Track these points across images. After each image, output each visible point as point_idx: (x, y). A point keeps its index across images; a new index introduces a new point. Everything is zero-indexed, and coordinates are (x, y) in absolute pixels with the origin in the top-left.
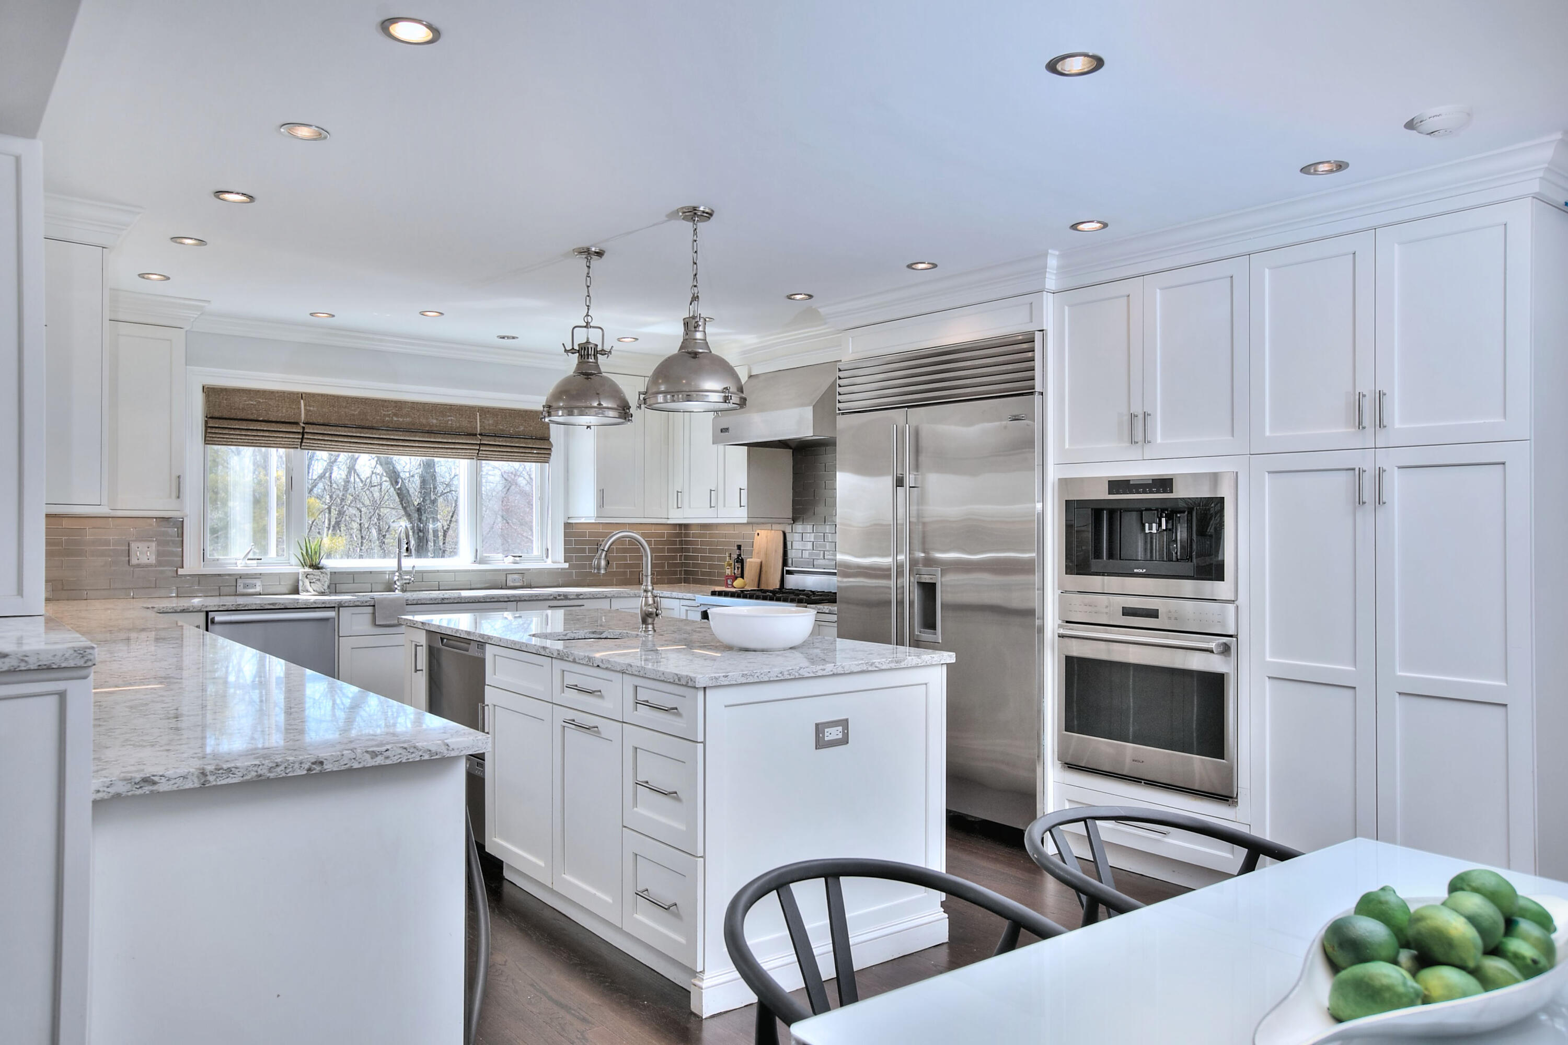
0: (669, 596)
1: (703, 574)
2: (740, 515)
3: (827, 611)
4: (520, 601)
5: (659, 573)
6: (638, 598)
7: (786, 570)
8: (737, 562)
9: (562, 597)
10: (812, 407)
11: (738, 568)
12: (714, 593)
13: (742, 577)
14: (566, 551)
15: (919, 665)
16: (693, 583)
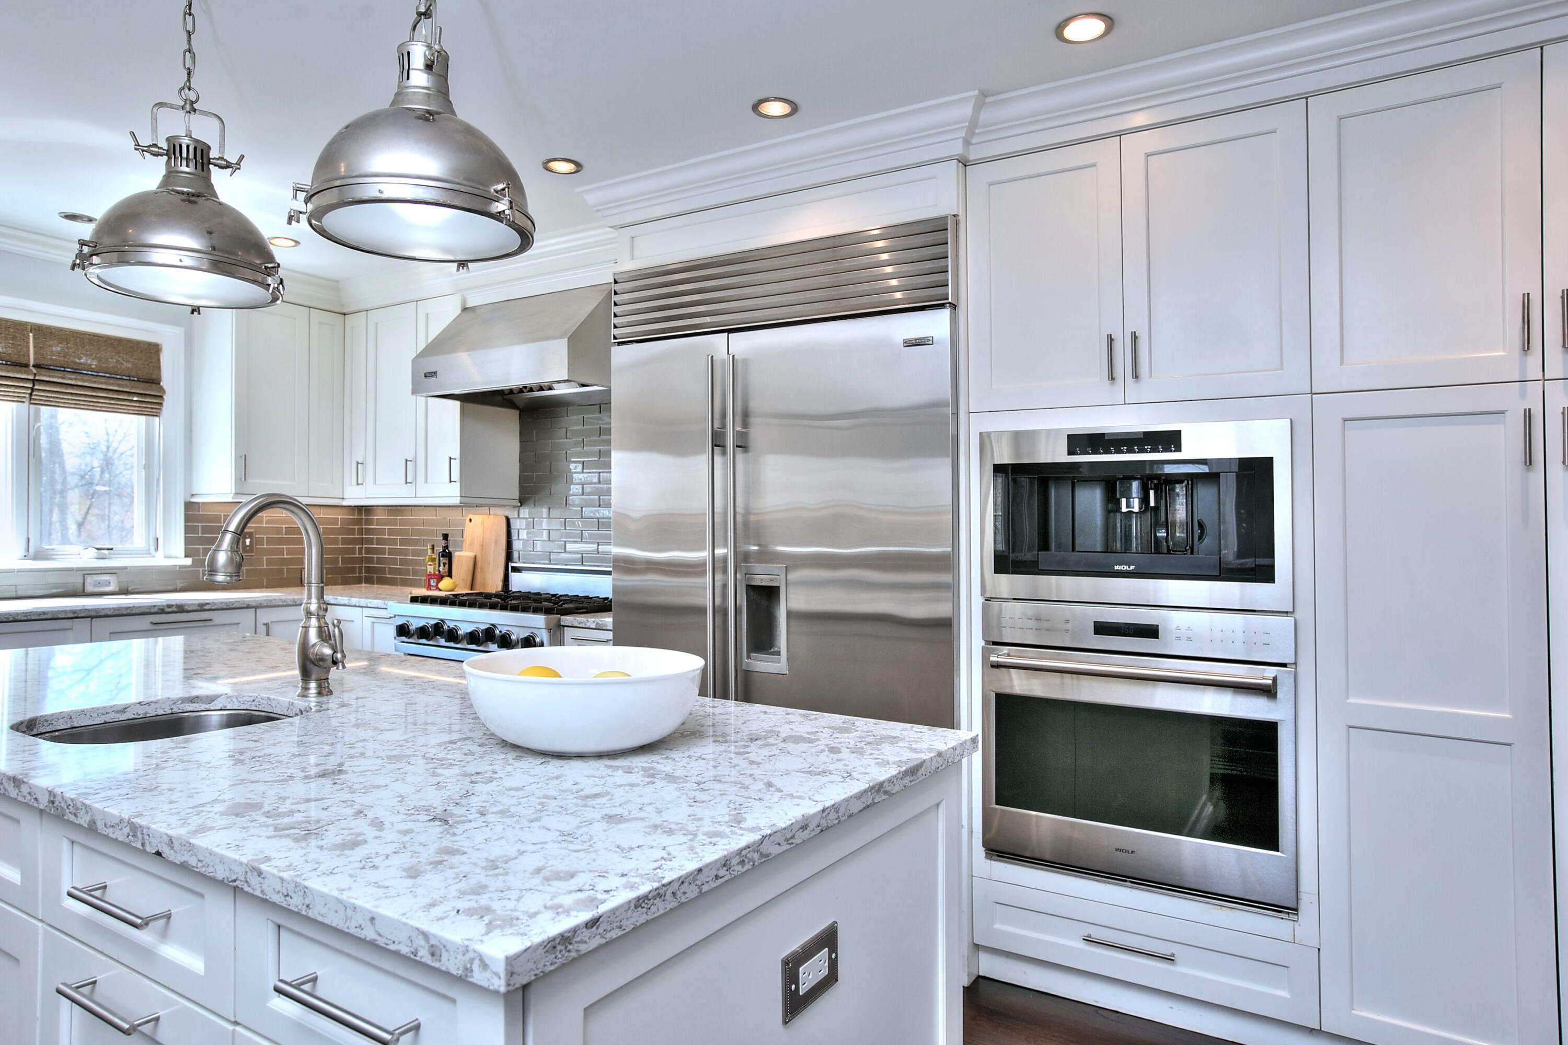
0: (346, 602)
1: (392, 571)
2: (451, 494)
3: (593, 626)
4: (96, 617)
5: (329, 571)
6: (299, 607)
7: (512, 567)
8: (443, 556)
9: (174, 609)
10: (566, 339)
11: (444, 564)
12: (414, 600)
13: (450, 575)
14: (188, 541)
16: (377, 584)
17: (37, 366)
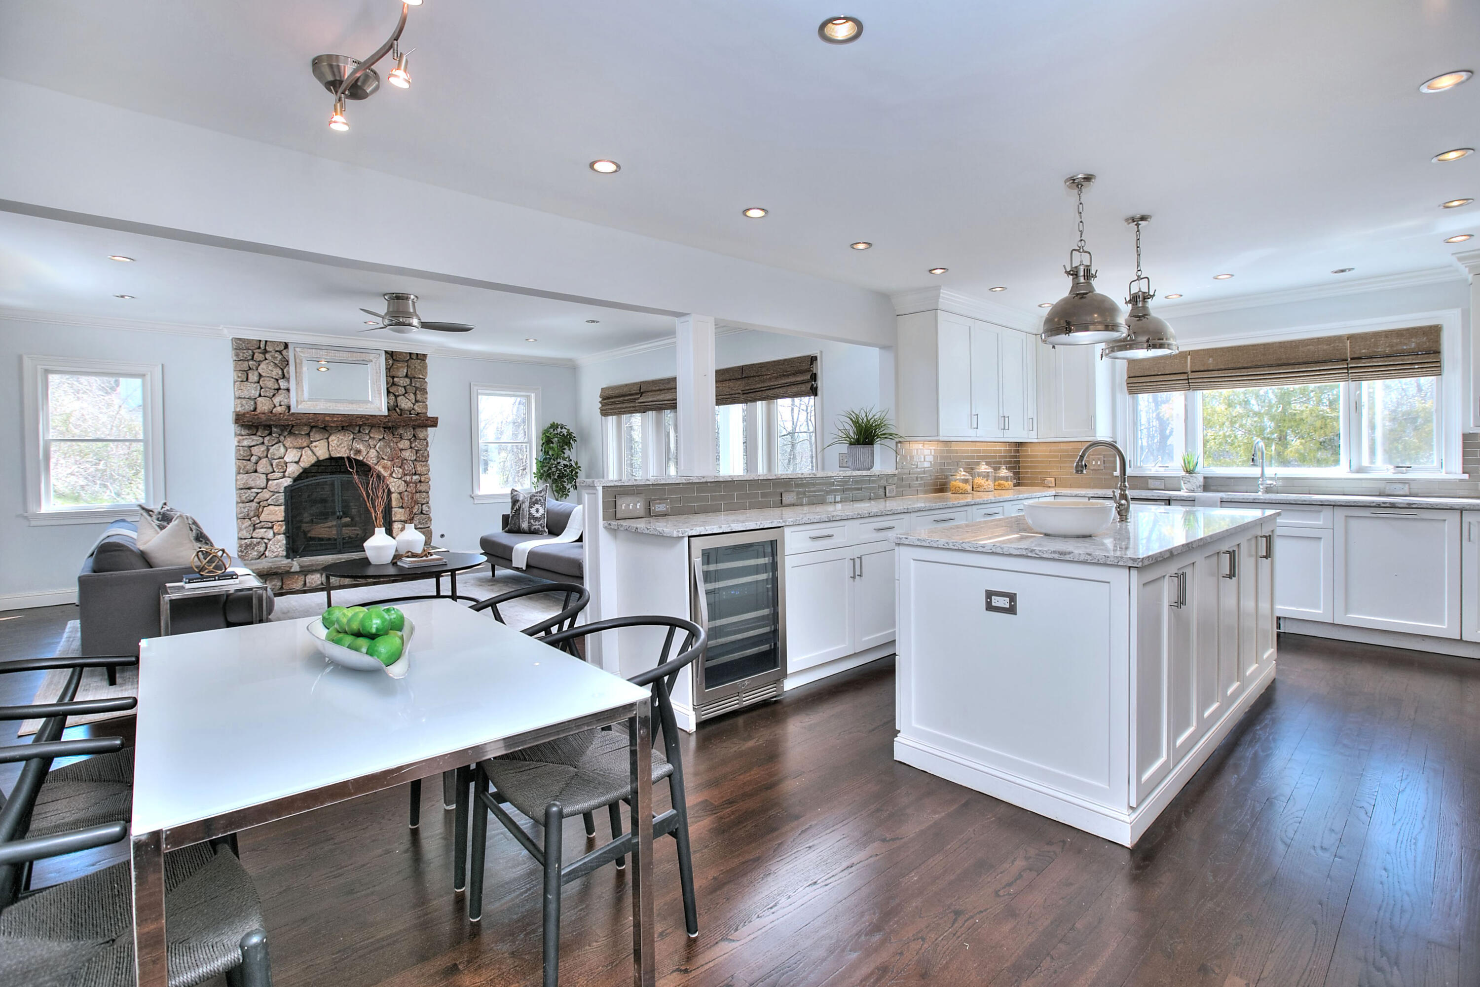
14: (1466, 462)
15: (1089, 561)
17: (1352, 359)
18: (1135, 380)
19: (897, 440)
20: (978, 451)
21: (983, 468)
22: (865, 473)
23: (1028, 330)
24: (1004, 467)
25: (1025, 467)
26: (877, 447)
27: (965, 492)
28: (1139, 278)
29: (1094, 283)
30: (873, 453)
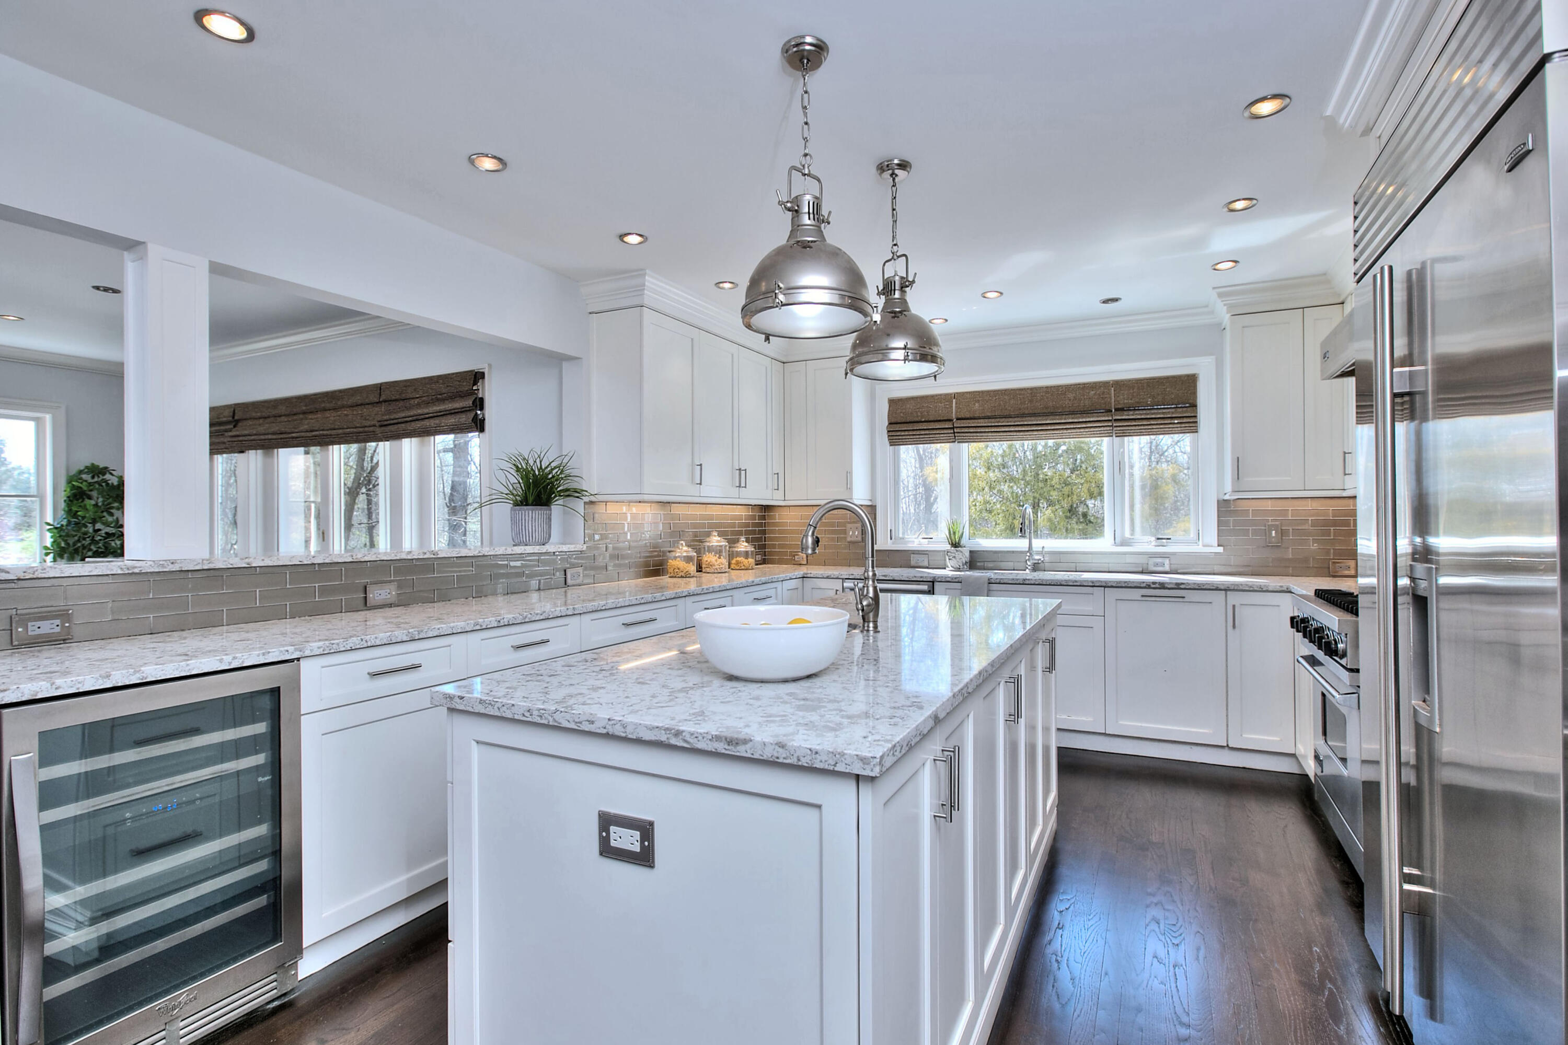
14: (1220, 533)
15: (780, 760)
17: (1116, 410)
18: (897, 427)
19: (586, 499)
20: (711, 517)
21: (715, 540)
22: (536, 549)
23: (773, 355)
24: (743, 539)
25: (772, 539)
26: (556, 509)
27: (687, 576)
28: (895, 257)
29: (827, 230)
30: (550, 519)
